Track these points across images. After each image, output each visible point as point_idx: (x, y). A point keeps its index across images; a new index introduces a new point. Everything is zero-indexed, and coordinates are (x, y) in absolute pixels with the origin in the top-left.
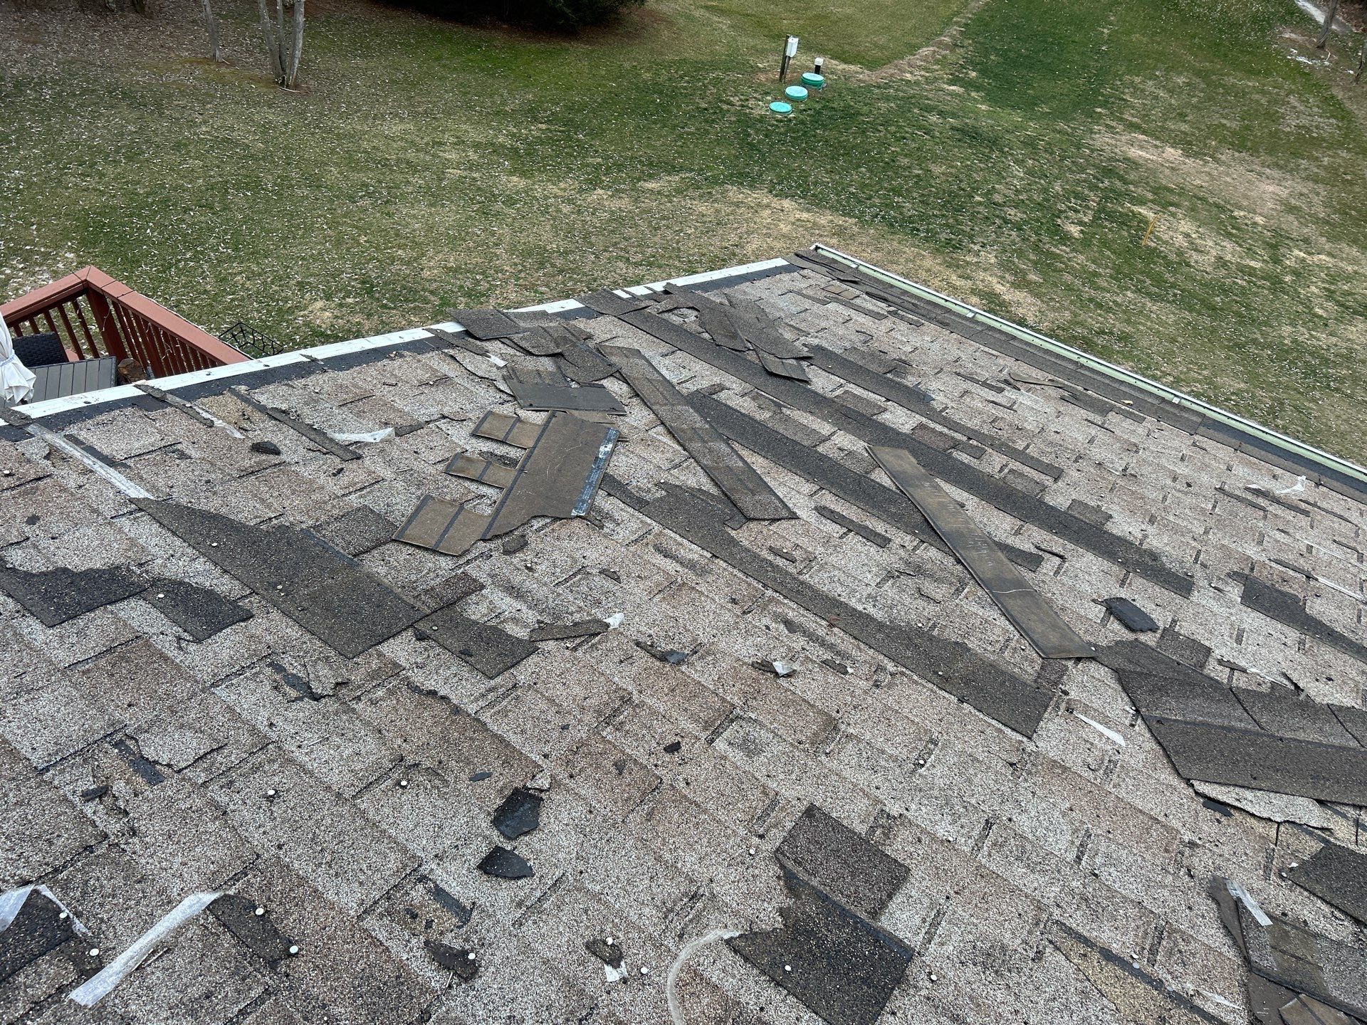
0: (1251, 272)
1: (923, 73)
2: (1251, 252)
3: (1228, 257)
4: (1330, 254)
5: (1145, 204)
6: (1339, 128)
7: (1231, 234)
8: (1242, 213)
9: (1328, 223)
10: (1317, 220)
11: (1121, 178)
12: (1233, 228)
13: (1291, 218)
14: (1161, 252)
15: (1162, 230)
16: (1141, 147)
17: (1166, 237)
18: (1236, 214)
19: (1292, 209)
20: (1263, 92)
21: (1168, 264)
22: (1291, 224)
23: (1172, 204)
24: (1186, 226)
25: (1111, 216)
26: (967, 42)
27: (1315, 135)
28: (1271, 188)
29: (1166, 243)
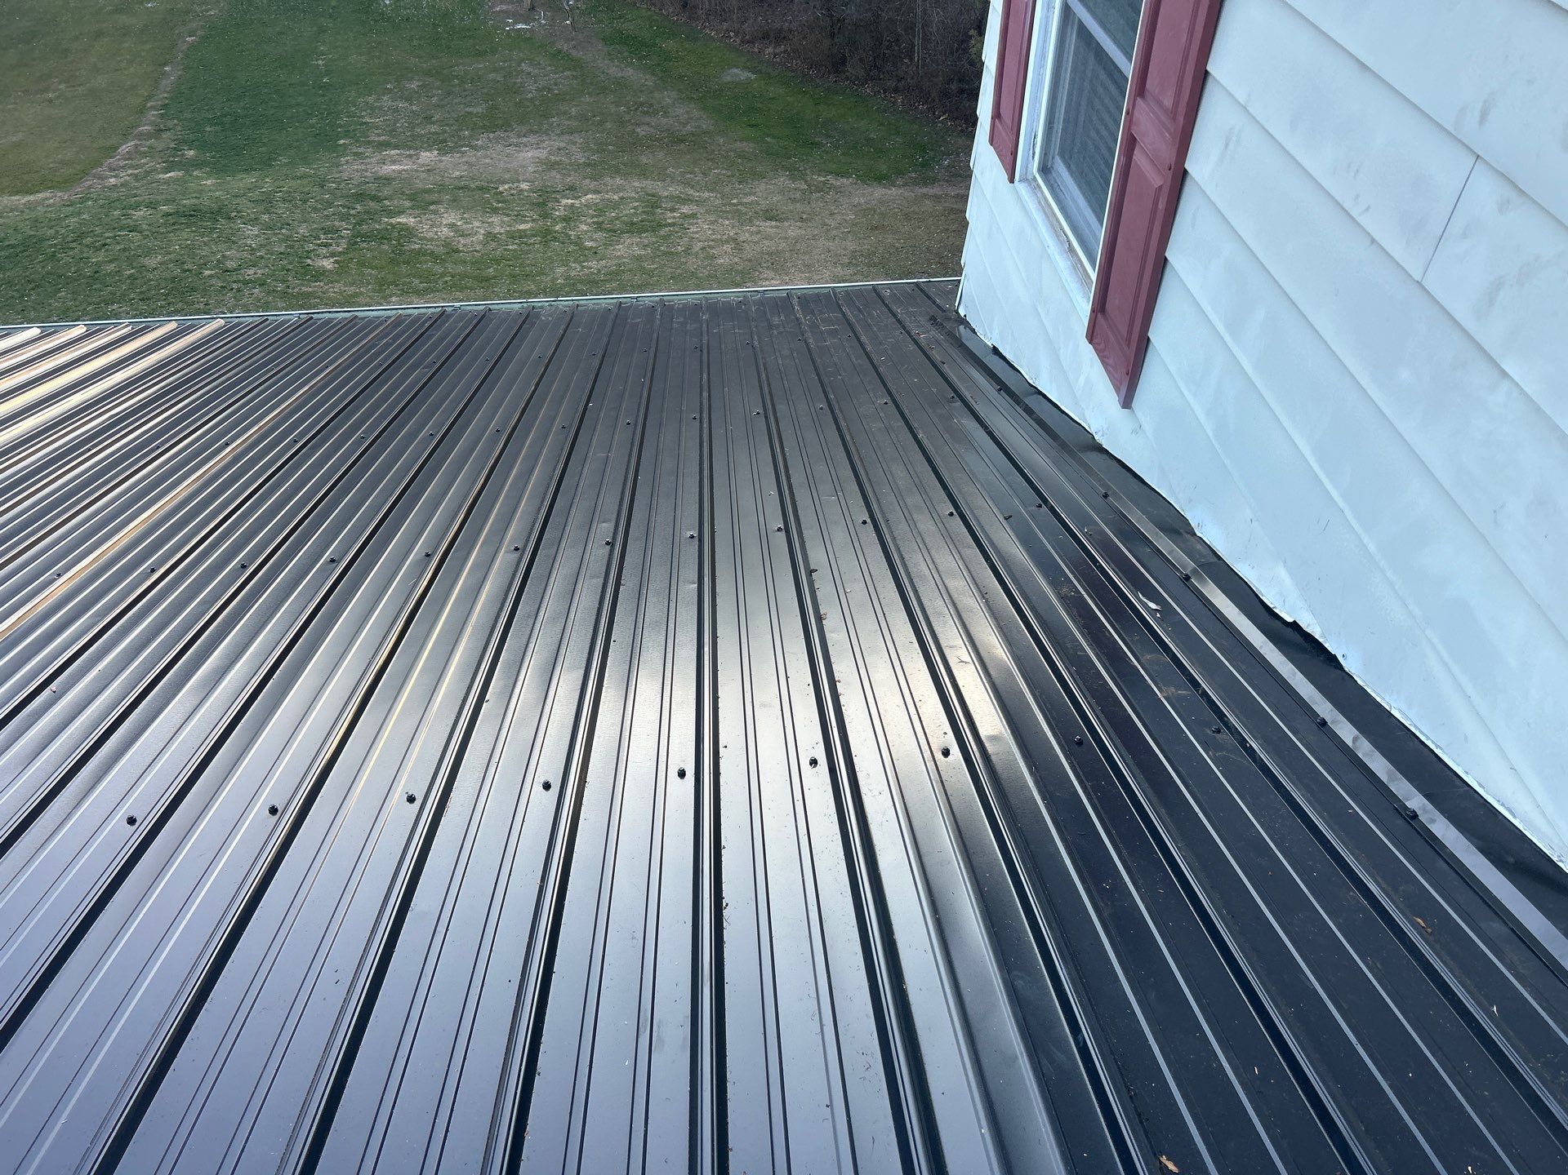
0: (522, 234)
1: (130, 172)
2: (520, 218)
3: (497, 230)
4: (596, 192)
5: (403, 212)
6: (575, 77)
7: (497, 208)
8: (506, 187)
9: (589, 165)
10: (578, 167)
11: (375, 198)
12: (499, 202)
13: (554, 173)
14: (426, 250)
15: (425, 230)
16: (394, 162)
17: (431, 235)
18: (501, 189)
19: (552, 166)
20: (496, 70)
21: (435, 257)
22: (556, 179)
23: (433, 203)
24: (451, 217)
25: (366, 237)
26: (170, 124)
27: (556, 92)
28: (530, 154)
29: (432, 239)
